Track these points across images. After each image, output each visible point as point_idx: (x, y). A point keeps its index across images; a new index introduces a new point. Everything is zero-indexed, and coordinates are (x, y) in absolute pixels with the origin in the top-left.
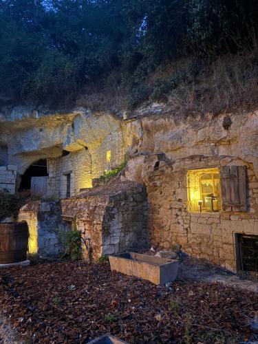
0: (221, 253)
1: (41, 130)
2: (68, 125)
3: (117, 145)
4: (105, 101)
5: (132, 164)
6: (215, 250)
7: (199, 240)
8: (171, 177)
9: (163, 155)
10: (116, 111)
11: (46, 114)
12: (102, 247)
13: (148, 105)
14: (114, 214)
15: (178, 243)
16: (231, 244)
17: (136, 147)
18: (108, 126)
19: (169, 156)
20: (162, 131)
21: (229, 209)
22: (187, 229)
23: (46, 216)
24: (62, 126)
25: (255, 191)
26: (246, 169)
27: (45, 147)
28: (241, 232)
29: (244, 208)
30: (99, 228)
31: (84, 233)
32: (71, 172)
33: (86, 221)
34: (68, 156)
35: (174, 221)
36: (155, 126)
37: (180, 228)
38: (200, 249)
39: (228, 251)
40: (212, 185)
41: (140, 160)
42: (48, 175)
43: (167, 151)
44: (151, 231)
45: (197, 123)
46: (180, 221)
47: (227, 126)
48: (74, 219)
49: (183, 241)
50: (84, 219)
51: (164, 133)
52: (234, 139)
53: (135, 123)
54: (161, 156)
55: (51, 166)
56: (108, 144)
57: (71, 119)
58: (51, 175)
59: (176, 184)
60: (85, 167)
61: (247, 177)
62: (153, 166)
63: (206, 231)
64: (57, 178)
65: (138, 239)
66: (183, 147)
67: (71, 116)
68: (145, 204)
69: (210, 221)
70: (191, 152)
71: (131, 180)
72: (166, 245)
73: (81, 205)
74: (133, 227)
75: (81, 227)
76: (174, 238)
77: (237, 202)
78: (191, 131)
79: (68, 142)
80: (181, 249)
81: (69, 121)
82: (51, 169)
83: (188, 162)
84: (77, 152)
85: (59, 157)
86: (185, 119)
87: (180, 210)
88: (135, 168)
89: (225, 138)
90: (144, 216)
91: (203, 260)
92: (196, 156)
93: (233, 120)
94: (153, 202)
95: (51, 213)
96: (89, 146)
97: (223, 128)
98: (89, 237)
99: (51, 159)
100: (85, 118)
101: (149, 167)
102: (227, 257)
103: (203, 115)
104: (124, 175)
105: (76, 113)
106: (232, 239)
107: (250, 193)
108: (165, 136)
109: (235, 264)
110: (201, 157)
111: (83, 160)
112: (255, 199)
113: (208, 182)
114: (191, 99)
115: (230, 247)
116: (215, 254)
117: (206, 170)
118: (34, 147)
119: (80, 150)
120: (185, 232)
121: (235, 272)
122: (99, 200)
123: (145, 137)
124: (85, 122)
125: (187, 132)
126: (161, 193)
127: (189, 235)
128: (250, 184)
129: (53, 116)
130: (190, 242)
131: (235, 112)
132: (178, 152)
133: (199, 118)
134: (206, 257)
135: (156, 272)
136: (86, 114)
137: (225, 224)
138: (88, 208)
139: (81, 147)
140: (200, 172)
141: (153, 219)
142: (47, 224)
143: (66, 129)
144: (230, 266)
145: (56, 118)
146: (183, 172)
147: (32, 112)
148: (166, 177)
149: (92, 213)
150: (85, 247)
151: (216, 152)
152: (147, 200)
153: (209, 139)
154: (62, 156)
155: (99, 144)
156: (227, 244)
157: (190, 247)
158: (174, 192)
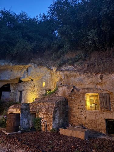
0: (100, 127)
1: (11, 71)
2: (25, 70)
3: (48, 80)
4: (44, 62)
5: (60, 89)
6: (97, 125)
7: (91, 121)
8: (79, 95)
9: (75, 86)
10: (49, 66)
11: (16, 64)
12: (52, 125)
13: (66, 66)
14: (57, 110)
15: (82, 123)
16: (104, 123)
17: (61, 82)
18: (45, 72)
19: (77, 87)
20: (73, 77)
21: (103, 109)
22: (85, 117)
23: (24, 111)
24: (22, 70)
25: (112, 103)
26: (109, 94)
27: (12, 78)
28: (108, 118)
29: (109, 109)
30: (51, 116)
31: (43, 119)
32: (23, 90)
33: (44, 113)
34: (22, 83)
35: (80, 114)
36: (71, 75)
37: (83, 117)
38: (91, 125)
39: (103, 126)
40: (94, 99)
41: (65, 88)
42: (10, 91)
43: (76, 85)
44: (70, 118)
45: (89, 76)
46: (83, 114)
47: (101, 78)
48: (38, 113)
49: (84, 122)
50: (43, 112)
51: (74, 78)
52: (104, 83)
53: (61, 73)
54: (74, 87)
55: (12, 87)
56: (44, 79)
57: (26, 67)
58: (12, 91)
59: (81, 99)
60: (31, 88)
61: (109, 97)
62: (71, 90)
63: (94, 118)
64: (15, 93)
65: (64, 121)
66: (83, 84)
67: (27, 66)
68: (67, 106)
69: (95, 114)
70: (87, 86)
71: (60, 96)
72: (76, 124)
73: (41, 106)
74: (62, 116)
75: (41, 116)
76: (80, 121)
77: (106, 106)
78: (86, 78)
79: (24, 77)
80: (83, 126)
81: (25, 68)
82: (12, 88)
83: (86, 90)
84: (27, 82)
85: (17, 83)
86: (84, 74)
87: (83, 109)
88: (62, 91)
89: (101, 82)
90: (66, 111)
91: (93, 130)
92: (89, 88)
93: (104, 76)
94: (70, 105)
95: (26, 110)
96: (34, 79)
97: (100, 79)
98: (46, 120)
99: (13, 84)
100: (34, 68)
101: (69, 91)
102: (103, 128)
103: (91, 73)
104: (57, 93)
105: (29, 65)
106: (104, 121)
107: (111, 103)
108: (75, 79)
109: (106, 131)
110: (91, 89)
111: (30, 85)
112: (112, 105)
113: (92, 98)
114: (86, 67)
115: (104, 124)
116: (98, 127)
117: (92, 94)
118: (7, 78)
119: (28, 81)
120: (85, 118)
121: (106, 134)
122: (50, 104)
123: (66, 78)
124: (33, 69)
125: (85, 79)
126: (74, 102)
127: (87, 120)
128: (110, 100)
129: (19, 65)
130: (87, 122)
131: (104, 73)
132: (81, 86)
133: (89, 74)
134: (94, 128)
135: (83, 134)
136: (35, 66)
137: (101, 115)
138: (45, 107)
139: (30, 79)
140: (90, 94)
141: (70, 113)
142: (24, 114)
143: (23, 71)
144: (104, 132)
145: (20, 67)
146: (84, 94)
147: (9, 63)
148: (77, 96)
149: (47, 110)
150: (43, 125)
151: (96, 87)
152: (67, 105)
153: (94, 82)
154: (18, 83)
155: (39, 79)
156: (102, 123)
157: (87, 124)
158: (80, 102)
